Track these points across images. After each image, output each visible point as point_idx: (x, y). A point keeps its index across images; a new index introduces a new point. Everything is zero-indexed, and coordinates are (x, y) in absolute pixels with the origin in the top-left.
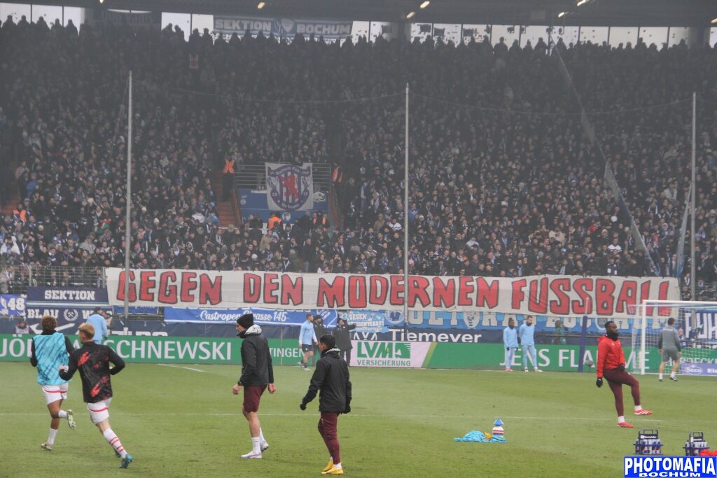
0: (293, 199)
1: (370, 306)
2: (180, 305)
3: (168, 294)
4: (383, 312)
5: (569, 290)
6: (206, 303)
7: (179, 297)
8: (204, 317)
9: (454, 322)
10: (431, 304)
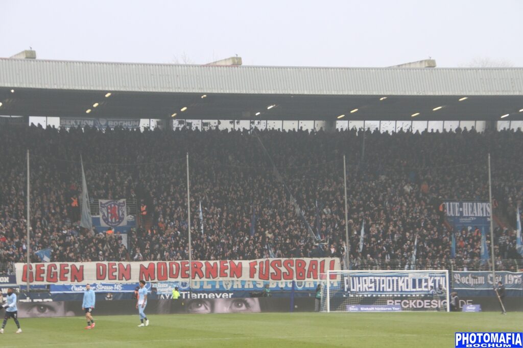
0: (115, 220)
1: (169, 280)
2: (60, 283)
3: (52, 277)
4: (177, 282)
5: (281, 267)
6: (74, 281)
7: (58, 278)
8: (74, 289)
9: (218, 287)
10: (204, 277)
